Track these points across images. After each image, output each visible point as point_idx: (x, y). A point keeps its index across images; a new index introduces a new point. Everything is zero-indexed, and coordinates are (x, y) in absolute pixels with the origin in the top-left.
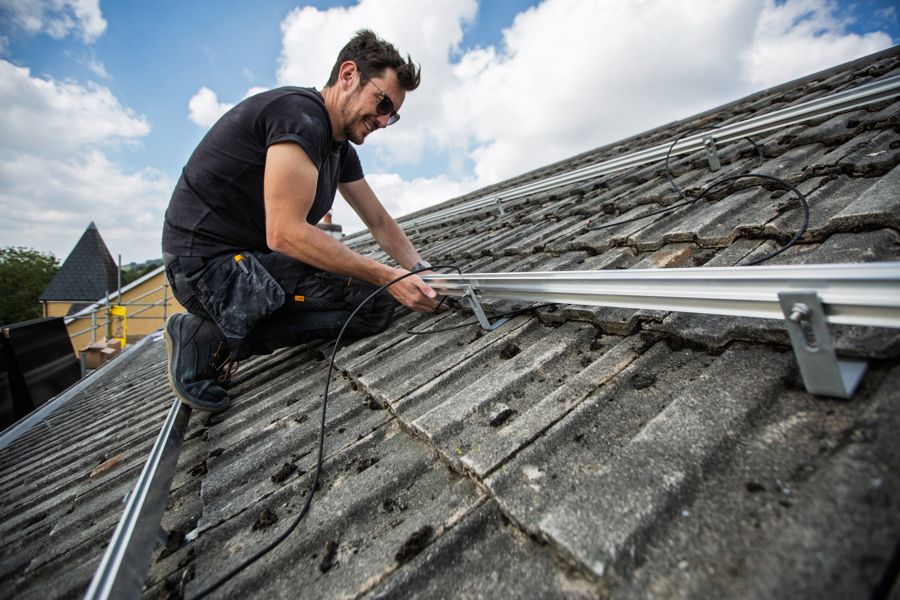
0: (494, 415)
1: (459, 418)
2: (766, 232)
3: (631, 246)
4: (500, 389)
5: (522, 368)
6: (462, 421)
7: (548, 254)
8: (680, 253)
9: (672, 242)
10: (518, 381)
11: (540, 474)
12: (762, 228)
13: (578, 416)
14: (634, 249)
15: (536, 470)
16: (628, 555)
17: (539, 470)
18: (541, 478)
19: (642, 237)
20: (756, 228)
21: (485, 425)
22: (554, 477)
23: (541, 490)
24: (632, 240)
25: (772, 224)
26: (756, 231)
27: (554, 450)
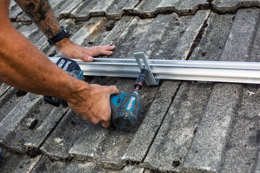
0: (29, 124)
1: (12, 130)
2: (134, 12)
3: (72, 18)
4: (27, 112)
5: (35, 99)
6: (14, 131)
7: (20, 23)
8: (99, 24)
9: (94, 16)
10: (35, 106)
11: (61, 140)
12: (132, 10)
13: (70, 114)
14: (74, 20)
15: (60, 138)
16: (100, 149)
17: (61, 138)
18: (62, 141)
19: (78, 12)
20: (130, 10)
21: (26, 130)
22: (68, 138)
23: (64, 144)
24: (72, 15)
25: (136, 9)
26: (130, 12)
27: (64, 130)
